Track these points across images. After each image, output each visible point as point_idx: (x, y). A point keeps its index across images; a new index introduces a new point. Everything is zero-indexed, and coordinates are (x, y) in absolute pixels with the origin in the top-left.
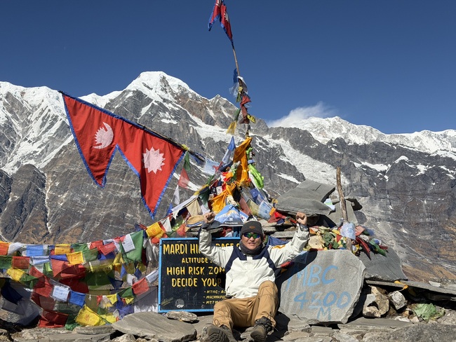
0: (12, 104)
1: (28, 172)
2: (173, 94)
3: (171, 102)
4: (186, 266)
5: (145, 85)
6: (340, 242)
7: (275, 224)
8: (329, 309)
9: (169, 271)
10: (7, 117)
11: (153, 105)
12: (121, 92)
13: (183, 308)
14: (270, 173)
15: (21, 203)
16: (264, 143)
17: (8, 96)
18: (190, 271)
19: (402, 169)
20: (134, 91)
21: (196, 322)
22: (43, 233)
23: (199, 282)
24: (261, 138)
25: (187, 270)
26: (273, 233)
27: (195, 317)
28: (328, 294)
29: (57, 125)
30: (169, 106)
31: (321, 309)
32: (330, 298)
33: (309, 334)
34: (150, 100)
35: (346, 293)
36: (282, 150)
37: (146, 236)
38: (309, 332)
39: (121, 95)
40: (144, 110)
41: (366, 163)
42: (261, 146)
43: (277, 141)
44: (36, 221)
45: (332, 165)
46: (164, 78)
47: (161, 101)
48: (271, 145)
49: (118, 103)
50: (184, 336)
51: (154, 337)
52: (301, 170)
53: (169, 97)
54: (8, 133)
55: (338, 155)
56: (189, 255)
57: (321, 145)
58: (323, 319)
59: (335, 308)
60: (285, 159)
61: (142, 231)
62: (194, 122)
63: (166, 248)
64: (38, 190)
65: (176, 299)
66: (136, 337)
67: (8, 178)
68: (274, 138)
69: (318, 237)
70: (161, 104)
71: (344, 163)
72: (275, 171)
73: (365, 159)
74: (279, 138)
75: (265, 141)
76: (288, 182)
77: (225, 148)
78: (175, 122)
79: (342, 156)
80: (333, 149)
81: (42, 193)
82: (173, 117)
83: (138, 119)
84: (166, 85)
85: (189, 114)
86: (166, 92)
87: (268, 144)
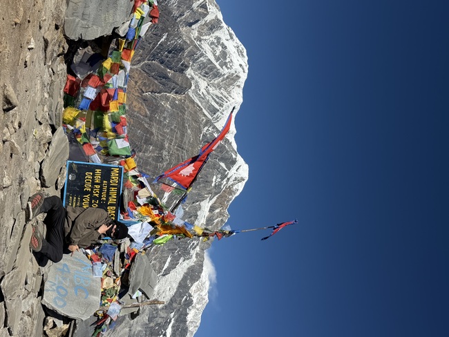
0: (233, 79)
1: (186, 84)
2: (232, 185)
3: (227, 183)
4: (101, 184)
5: (239, 167)
6: (106, 301)
7: (126, 252)
8: (54, 290)
9: (98, 171)
10: (224, 75)
11: (226, 171)
12: (236, 150)
13: (68, 179)
14: (172, 250)
15: (166, 77)
16: (193, 247)
17: (238, 77)
18: (96, 186)
20: (236, 159)
21: (57, 188)
22: (143, 90)
23: (87, 193)
24: (197, 244)
25: (97, 184)
26: (119, 250)
27: (60, 187)
28: (65, 290)
29: (217, 106)
30: (224, 182)
31: (55, 284)
32: (63, 292)
33: (35, 273)
34: (229, 169)
35: (65, 305)
36: (188, 259)
37: (127, 157)
38: (38, 273)
39: (234, 150)
40: (223, 165)
41: (173, 321)
42: (192, 244)
43: (194, 256)
44: (153, 86)
45: (174, 296)
46: (244, 180)
47: (228, 177)
48: (192, 252)
49: (229, 147)
50: (45, 178)
51: (47, 156)
52: (172, 273)
53: (231, 182)
54: (214, 74)
55: (180, 301)
56: (109, 186)
57: (189, 288)
58: (47, 286)
59: (54, 295)
60: (181, 261)
61: (130, 154)
62: (213, 198)
63: (116, 170)
64: (174, 89)
65: (76, 174)
66: (49, 143)
67: (183, 71)
68: (197, 254)
69: (112, 284)
70: (226, 176)
71: (175, 305)
72: (173, 253)
73: (176, 321)
74: (196, 257)
75: (195, 247)
76: (165, 263)
77: (193, 218)
78: (213, 185)
79: (180, 303)
80: (185, 297)
81: (171, 92)
82: (217, 184)
83: (217, 160)
84: (239, 181)
85: (218, 195)
86: (234, 181)
87: (193, 249)
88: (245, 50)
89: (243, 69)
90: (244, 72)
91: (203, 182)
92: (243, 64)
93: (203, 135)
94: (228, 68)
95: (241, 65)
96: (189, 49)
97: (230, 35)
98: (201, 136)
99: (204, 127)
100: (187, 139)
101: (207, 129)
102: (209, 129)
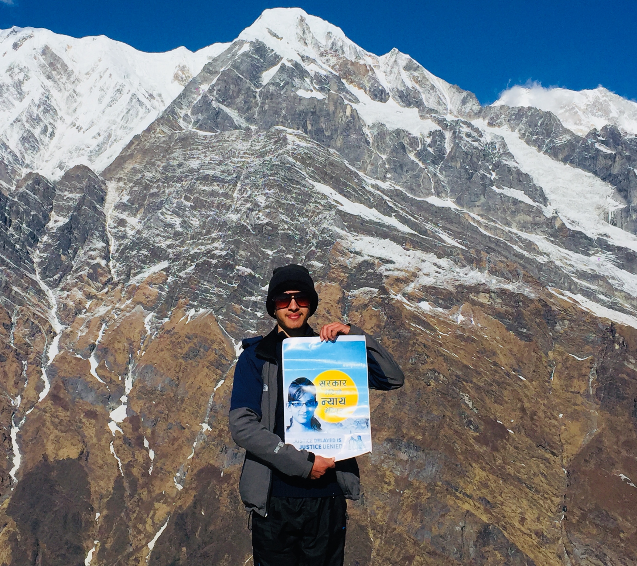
0: (51, 64)
1: (79, 179)
2: (317, 45)
3: (314, 61)
5: (270, 32)
10: (44, 87)
11: (283, 67)
12: (228, 45)
14: (484, 186)
16: (475, 134)
20: (251, 43)
22: (104, 279)
24: (469, 125)
29: (125, 98)
30: (310, 68)
34: (277, 58)
36: (504, 145)
39: (229, 50)
40: (268, 75)
42: (470, 140)
43: (496, 130)
44: (92, 258)
45: (596, 173)
46: (302, 20)
47: (299, 60)
48: (487, 138)
49: (224, 63)
52: (539, 180)
53: (311, 52)
54: (46, 111)
55: (606, 156)
57: (577, 139)
60: (511, 164)
62: (352, 95)
64: (95, 207)
67: (48, 187)
68: (491, 124)
70: (297, 65)
72: (492, 183)
74: (500, 125)
75: (477, 130)
76: (516, 202)
77: (406, 142)
78: (320, 96)
79: (613, 158)
80: (597, 145)
81: (101, 214)
82: (317, 87)
83: (258, 90)
84: (307, 32)
85: (344, 81)
86: (306, 43)
87: (481, 136)
89: (25, 39)
90: (31, 37)
91: (315, 122)
92: (13, 39)
93: (200, 128)
94: (27, 78)
98: (201, 133)
99: (181, 129)
100: (214, 169)
101: (184, 119)
102: (182, 115)
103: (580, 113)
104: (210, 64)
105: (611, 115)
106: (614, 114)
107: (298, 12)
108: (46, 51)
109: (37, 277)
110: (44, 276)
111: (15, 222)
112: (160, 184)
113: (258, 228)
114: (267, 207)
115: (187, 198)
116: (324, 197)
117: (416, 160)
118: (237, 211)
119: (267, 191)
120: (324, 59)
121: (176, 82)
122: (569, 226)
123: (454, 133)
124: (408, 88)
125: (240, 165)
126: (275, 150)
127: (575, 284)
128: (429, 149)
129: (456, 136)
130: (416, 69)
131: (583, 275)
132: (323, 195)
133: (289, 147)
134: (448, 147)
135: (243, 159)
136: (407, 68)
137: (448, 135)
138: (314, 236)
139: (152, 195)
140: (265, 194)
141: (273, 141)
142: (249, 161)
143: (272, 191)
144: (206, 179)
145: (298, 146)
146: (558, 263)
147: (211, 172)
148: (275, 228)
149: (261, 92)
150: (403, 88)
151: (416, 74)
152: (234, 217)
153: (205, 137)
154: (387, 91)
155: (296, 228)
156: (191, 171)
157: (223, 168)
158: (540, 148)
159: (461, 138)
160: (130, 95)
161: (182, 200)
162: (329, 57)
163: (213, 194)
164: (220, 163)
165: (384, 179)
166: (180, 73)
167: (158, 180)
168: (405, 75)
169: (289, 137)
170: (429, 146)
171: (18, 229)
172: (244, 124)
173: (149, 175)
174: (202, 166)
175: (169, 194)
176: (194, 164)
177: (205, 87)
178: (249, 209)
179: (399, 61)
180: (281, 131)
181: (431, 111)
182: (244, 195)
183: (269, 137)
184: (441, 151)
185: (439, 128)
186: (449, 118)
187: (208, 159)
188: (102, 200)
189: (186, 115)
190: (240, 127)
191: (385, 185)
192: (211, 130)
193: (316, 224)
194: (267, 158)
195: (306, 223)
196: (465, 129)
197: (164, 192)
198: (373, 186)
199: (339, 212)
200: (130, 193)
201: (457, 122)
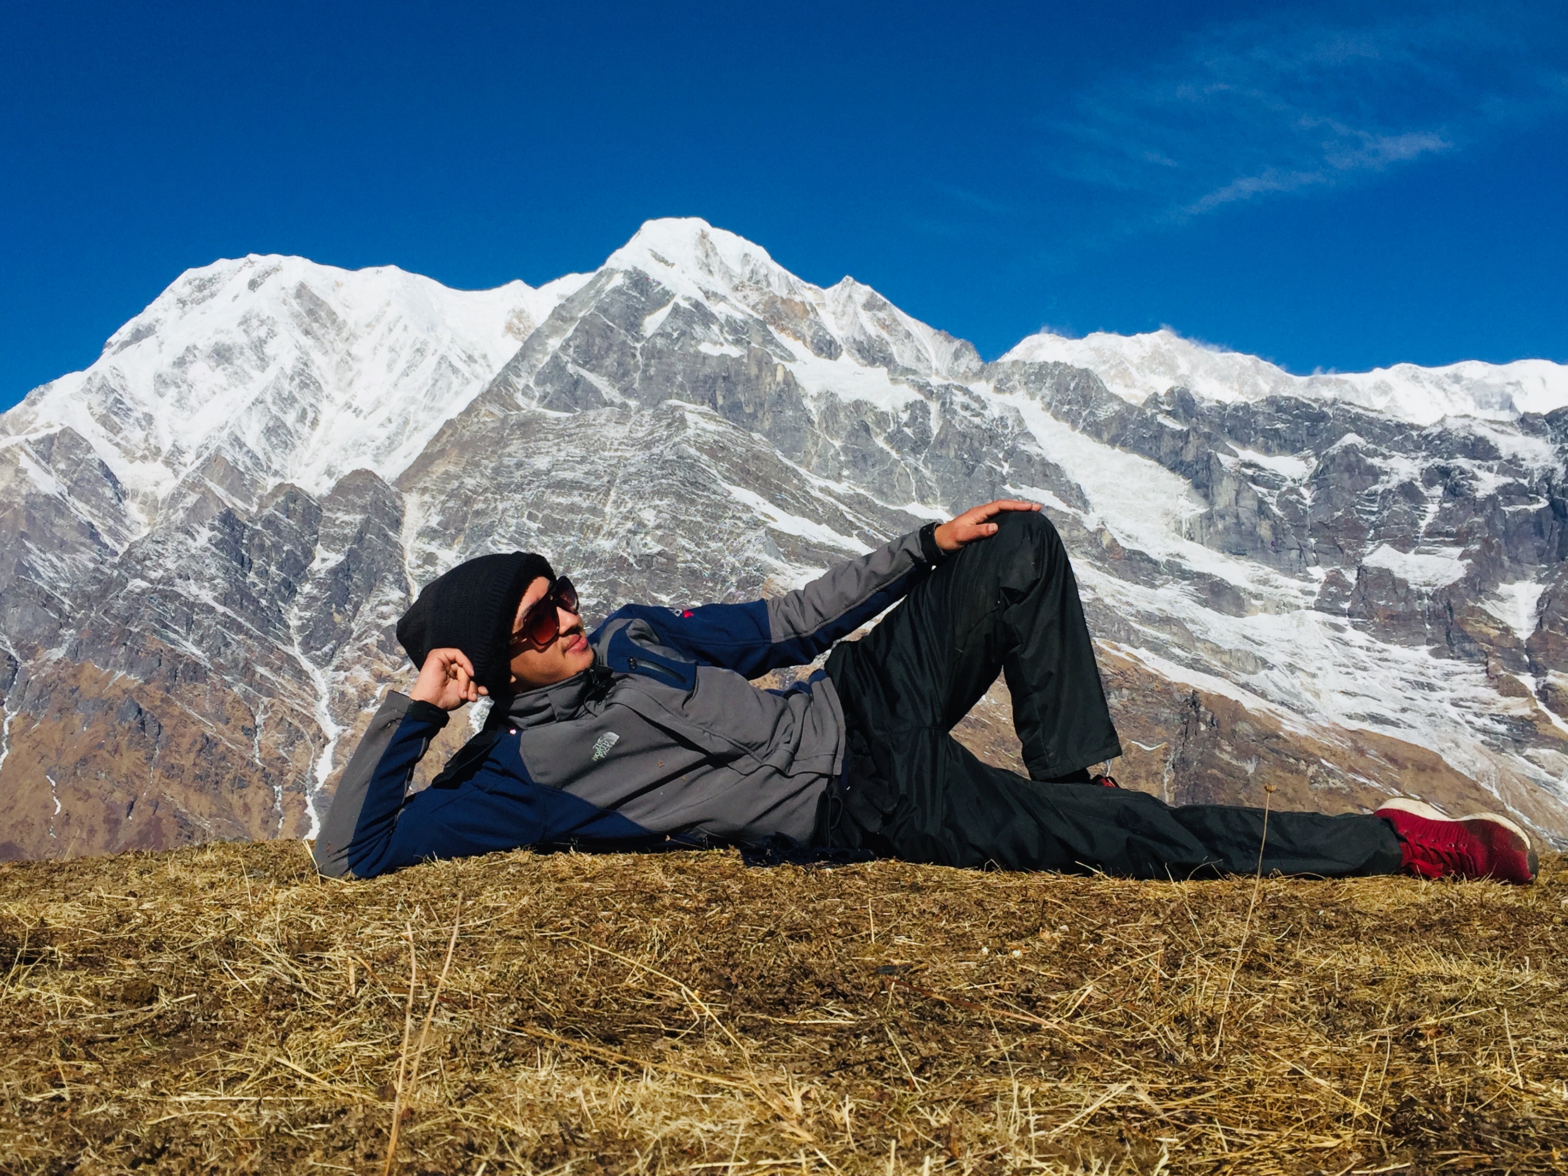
0: (311, 312)
1: (359, 491)
2: (728, 277)
3: (724, 299)
5: (655, 255)
10: (299, 347)
11: (676, 309)
12: (589, 277)
14: (993, 485)
15: (341, 572)
16: (975, 405)
19: (1350, 469)
20: (626, 272)
24: (966, 391)
29: (431, 361)
30: (719, 309)
34: (666, 296)
36: (1020, 421)
39: (592, 284)
40: (652, 323)
41: (1249, 454)
42: (967, 414)
43: (1007, 398)
45: (1160, 461)
46: (704, 236)
47: (700, 297)
48: (994, 411)
49: (584, 304)
52: (1077, 474)
53: (719, 285)
54: (304, 385)
55: (1174, 434)
57: (1130, 408)
60: (1031, 449)
62: (784, 349)
64: (386, 535)
67: (310, 506)
68: (998, 390)
70: (697, 305)
71: (1190, 454)
72: (1004, 481)
73: (1244, 442)
74: (1012, 390)
75: (978, 399)
77: (870, 420)
79: (1184, 436)
80: (1160, 418)
81: (396, 545)
82: (730, 338)
83: (638, 345)
84: (711, 254)
85: (771, 328)
86: (710, 272)
87: (984, 407)
88: (191, 273)
89: (268, 273)
90: (276, 270)
91: (729, 392)
92: (248, 274)
93: (550, 406)
94: (272, 334)
95: (253, 285)
96: (220, 491)
97: (138, 336)
98: (552, 414)
99: (519, 408)
100: (573, 469)
101: (524, 394)
102: (520, 387)
103: (1132, 370)
104: (562, 306)
105: (1180, 372)
106: (1184, 368)
107: (697, 224)
108: (302, 291)
109: (296, 651)
110: (306, 647)
111: (258, 563)
112: (489, 495)
113: (646, 561)
114: (658, 527)
115: (531, 517)
116: (747, 508)
117: (887, 448)
118: (611, 534)
119: (657, 502)
120: (740, 295)
121: (510, 336)
122: (1123, 543)
123: (943, 404)
124: (870, 337)
125: (615, 462)
126: (669, 437)
127: (1137, 632)
128: (906, 429)
129: (946, 409)
130: (883, 307)
131: (1148, 618)
132: (744, 505)
133: (690, 432)
134: (935, 425)
135: (619, 453)
136: (869, 306)
137: (934, 407)
138: (733, 569)
139: (477, 513)
140: (655, 508)
141: (664, 423)
142: (628, 455)
143: (666, 501)
144: (561, 486)
145: (704, 430)
146: (1108, 601)
147: (568, 475)
148: (672, 559)
149: (643, 348)
150: (862, 338)
151: (881, 315)
152: (605, 545)
153: (558, 419)
154: (839, 342)
155: (704, 558)
156: (537, 473)
157: (587, 467)
158: (1074, 424)
159: (955, 412)
160: (436, 358)
161: (525, 519)
162: (747, 291)
163: (573, 509)
164: (583, 460)
165: (838, 478)
166: (515, 321)
167: (486, 490)
168: (865, 317)
169: (688, 416)
170: (906, 425)
171: (263, 574)
172: (618, 399)
173: (470, 482)
174: (554, 466)
175: (504, 511)
176: (542, 463)
177: (554, 343)
178: (630, 531)
179: (856, 296)
180: (676, 408)
181: (907, 371)
182: (622, 509)
183: (657, 417)
184: (925, 431)
185: (920, 397)
186: (935, 381)
187: (563, 454)
188: (397, 524)
189: (527, 386)
190: (612, 404)
191: (841, 488)
192: (567, 409)
193: (736, 553)
194: (655, 450)
195: (720, 551)
196: (959, 398)
197: (495, 508)
198: (821, 490)
199: (771, 532)
200: (442, 511)
201: (947, 388)
